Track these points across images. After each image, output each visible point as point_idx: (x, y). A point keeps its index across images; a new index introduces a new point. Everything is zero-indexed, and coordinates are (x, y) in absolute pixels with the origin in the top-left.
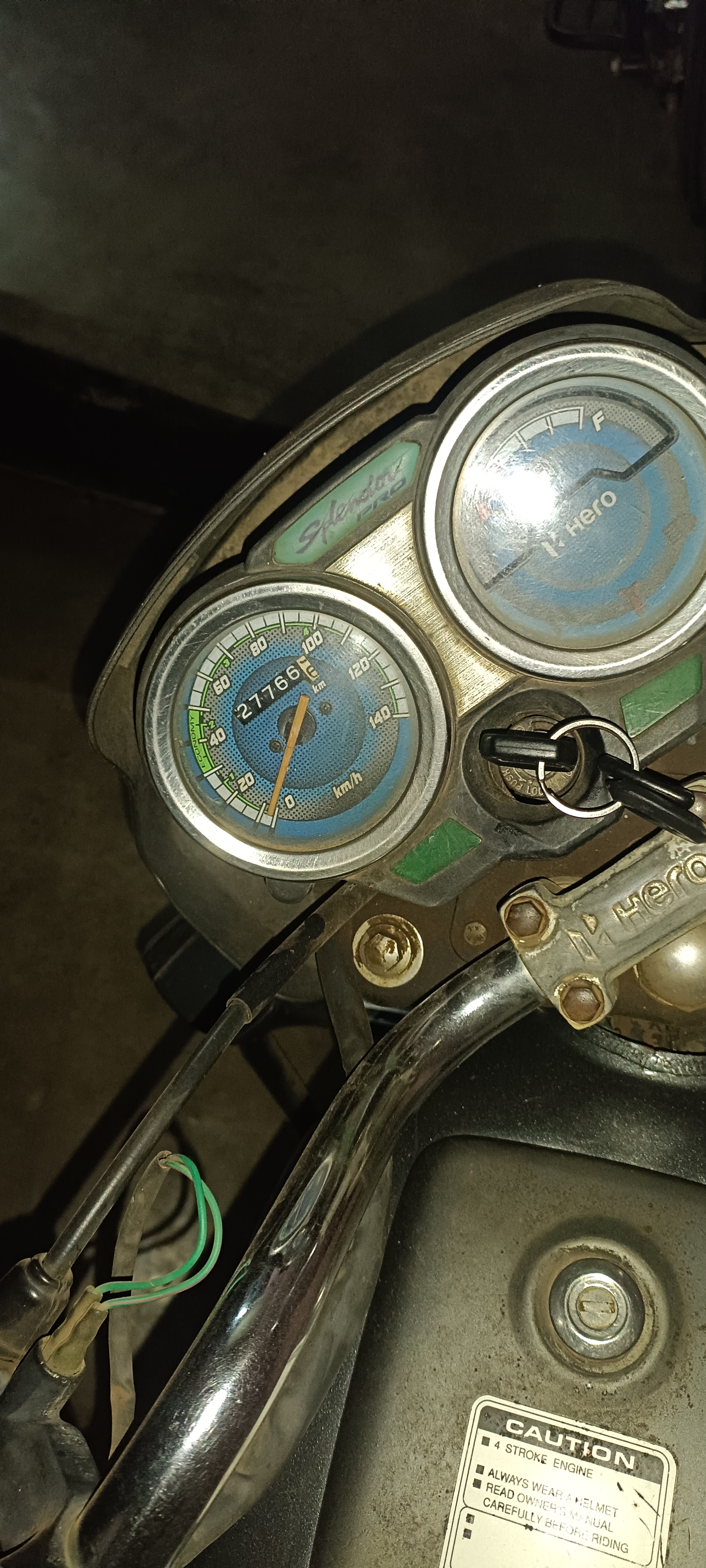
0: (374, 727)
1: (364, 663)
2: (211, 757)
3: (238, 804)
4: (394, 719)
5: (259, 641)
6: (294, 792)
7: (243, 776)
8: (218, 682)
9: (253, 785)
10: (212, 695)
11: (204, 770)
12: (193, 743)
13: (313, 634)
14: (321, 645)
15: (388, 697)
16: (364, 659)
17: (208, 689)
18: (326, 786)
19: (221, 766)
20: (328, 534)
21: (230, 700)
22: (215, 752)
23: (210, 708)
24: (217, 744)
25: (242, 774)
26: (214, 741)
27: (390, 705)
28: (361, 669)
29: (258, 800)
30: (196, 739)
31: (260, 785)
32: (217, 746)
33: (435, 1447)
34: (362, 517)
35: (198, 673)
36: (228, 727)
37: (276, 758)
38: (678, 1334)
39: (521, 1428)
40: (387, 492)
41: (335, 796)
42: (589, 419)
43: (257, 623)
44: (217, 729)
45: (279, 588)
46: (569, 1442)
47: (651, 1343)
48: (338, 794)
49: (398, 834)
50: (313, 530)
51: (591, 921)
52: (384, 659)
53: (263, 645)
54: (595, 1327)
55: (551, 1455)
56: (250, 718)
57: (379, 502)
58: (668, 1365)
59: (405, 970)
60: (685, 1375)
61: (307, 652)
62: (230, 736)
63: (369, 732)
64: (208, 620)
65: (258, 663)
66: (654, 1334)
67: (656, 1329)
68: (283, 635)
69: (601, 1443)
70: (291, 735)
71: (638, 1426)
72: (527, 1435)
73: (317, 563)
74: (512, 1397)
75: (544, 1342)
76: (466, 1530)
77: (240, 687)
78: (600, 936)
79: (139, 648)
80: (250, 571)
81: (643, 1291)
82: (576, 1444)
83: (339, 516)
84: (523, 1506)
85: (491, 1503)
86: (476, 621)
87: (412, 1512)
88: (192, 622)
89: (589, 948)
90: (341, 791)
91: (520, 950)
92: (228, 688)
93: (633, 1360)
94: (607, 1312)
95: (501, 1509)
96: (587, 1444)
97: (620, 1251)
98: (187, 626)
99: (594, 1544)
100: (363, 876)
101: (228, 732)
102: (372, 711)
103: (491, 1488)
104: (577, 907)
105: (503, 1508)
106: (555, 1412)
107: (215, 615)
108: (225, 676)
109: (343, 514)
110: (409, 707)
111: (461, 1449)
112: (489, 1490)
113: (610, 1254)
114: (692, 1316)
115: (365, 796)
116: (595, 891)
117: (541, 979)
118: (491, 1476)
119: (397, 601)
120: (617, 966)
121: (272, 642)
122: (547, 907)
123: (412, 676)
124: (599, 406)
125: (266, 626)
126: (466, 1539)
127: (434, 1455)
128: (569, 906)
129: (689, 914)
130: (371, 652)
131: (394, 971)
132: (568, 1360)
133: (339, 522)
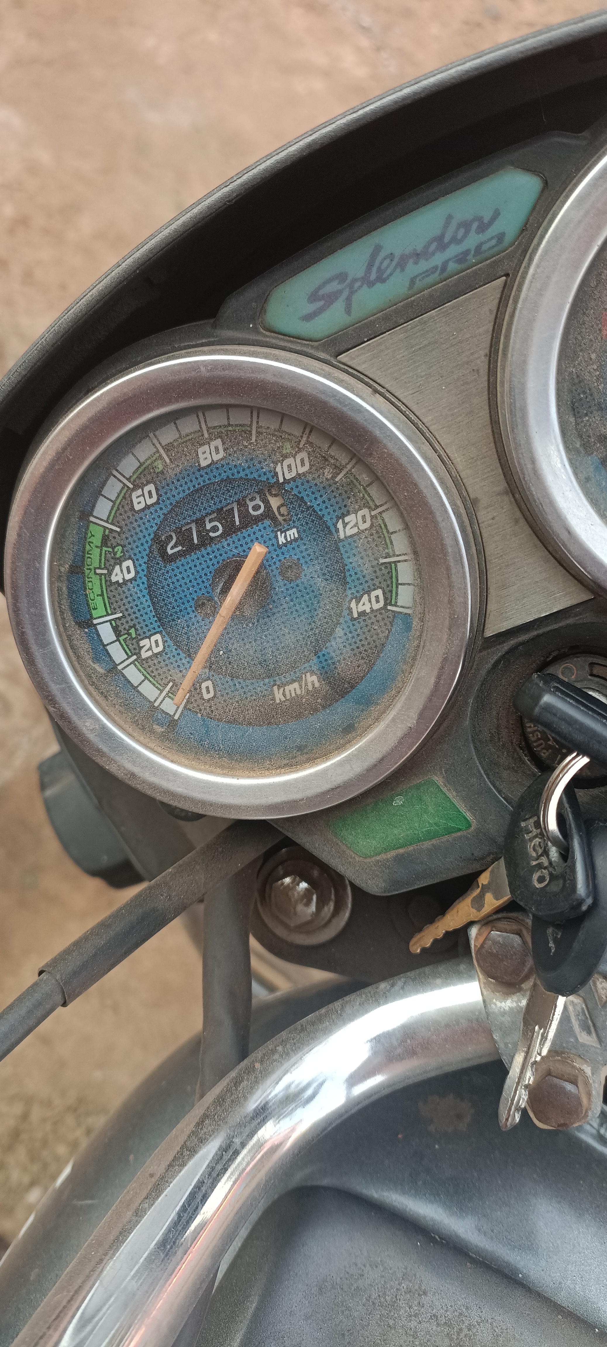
0: (355, 615)
1: (364, 517)
2: (109, 598)
3: (133, 674)
4: (387, 611)
5: (213, 444)
6: (217, 677)
7: (149, 637)
8: (139, 492)
9: (161, 653)
10: (127, 508)
11: (95, 614)
12: (87, 572)
14: (305, 474)
15: (387, 577)
16: (365, 511)
17: (124, 498)
18: (266, 681)
19: (121, 615)
20: (355, 301)
21: (153, 522)
22: (115, 593)
23: (121, 528)
24: (121, 581)
25: (148, 634)
26: (117, 576)
27: (387, 590)
28: (356, 525)
29: (163, 676)
30: (92, 567)
31: (170, 655)
32: (120, 585)
34: (416, 286)
35: (117, 474)
37: (203, 623)
40: (469, 252)
41: (274, 699)
44: (125, 560)
48: (279, 696)
53: (217, 452)
56: (177, 556)
57: (452, 265)
59: (320, 928)
61: (281, 480)
62: (142, 574)
63: (345, 622)
65: (206, 477)
70: (229, 599)
77: (171, 507)
83: (381, 273)
89: (589, 1024)
90: (284, 695)
92: (152, 505)
101: (139, 569)
102: (358, 592)
108: (152, 485)
109: (388, 273)
110: (414, 600)
115: (316, 710)
121: (231, 451)
125: (229, 425)
130: (378, 504)
131: (305, 927)
133: (378, 285)
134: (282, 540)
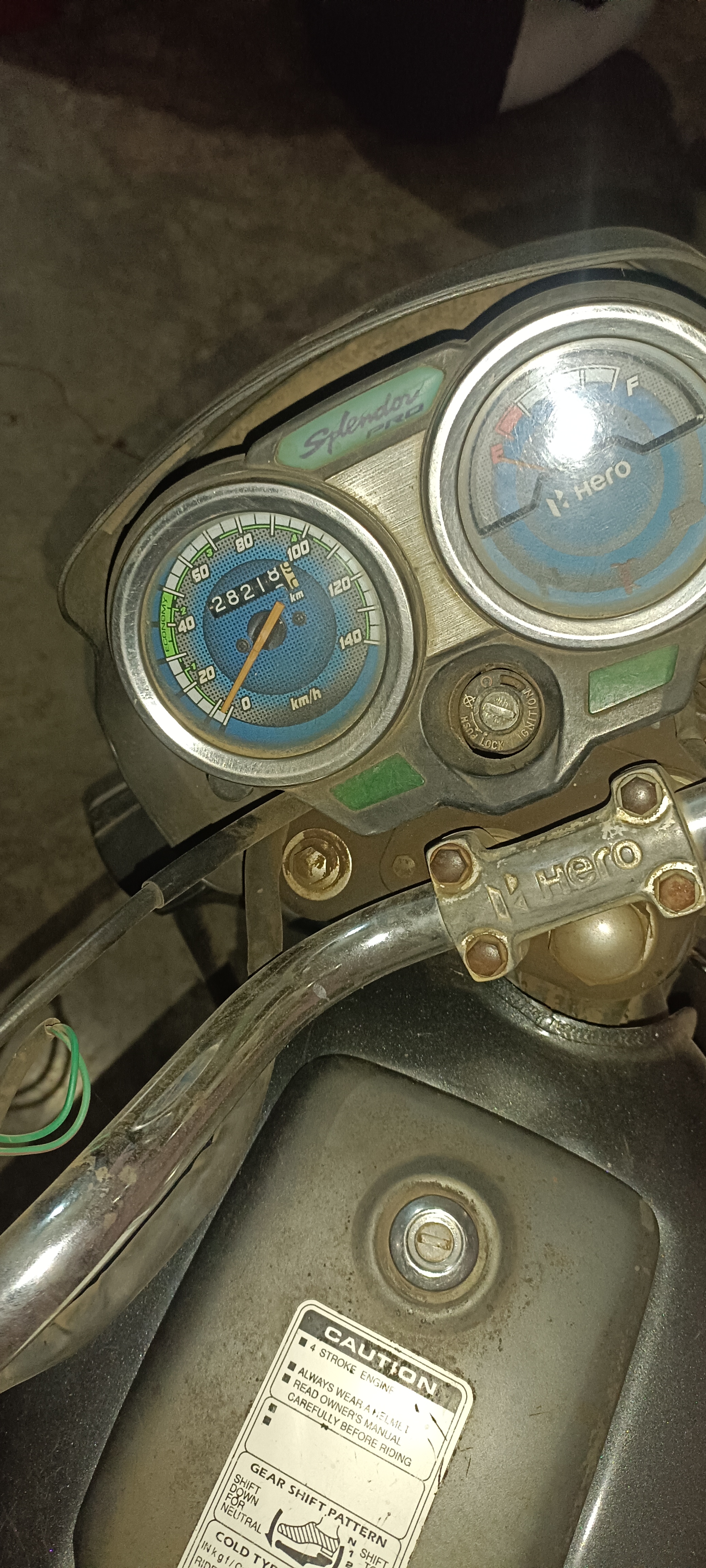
0: (343, 648)
1: (346, 582)
2: (177, 643)
3: (195, 696)
4: (364, 644)
5: (245, 537)
6: (252, 694)
7: (205, 669)
8: (197, 570)
9: (213, 679)
10: (189, 581)
11: (167, 654)
12: (161, 625)
13: (300, 542)
14: (306, 555)
15: (363, 621)
16: (347, 578)
17: (187, 574)
18: (285, 695)
19: (185, 654)
20: (334, 445)
21: (206, 591)
22: (181, 639)
23: (185, 595)
24: (185, 631)
25: (204, 666)
26: (182, 628)
27: (363, 630)
28: (341, 587)
29: (215, 695)
30: (165, 622)
31: (220, 680)
32: (185, 634)
33: (255, 1337)
34: (373, 435)
35: (180, 557)
36: (199, 617)
37: (241, 657)
38: (504, 1281)
39: (338, 1337)
40: (402, 415)
41: (291, 707)
42: (622, 383)
43: (247, 519)
44: (188, 616)
45: (273, 490)
46: (380, 1359)
47: (477, 1285)
48: (295, 706)
49: (345, 758)
50: (321, 437)
51: (512, 881)
52: (365, 583)
53: (248, 542)
54: (428, 1259)
55: (360, 1367)
56: (222, 613)
57: (392, 423)
58: (488, 1308)
59: (329, 886)
60: (502, 1320)
61: (291, 560)
62: (200, 625)
63: (337, 653)
64: (196, 507)
65: (241, 559)
66: (483, 1277)
67: (485, 1273)
68: (271, 536)
69: (410, 1366)
70: (259, 639)
71: (447, 1357)
72: (342, 1344)
73: (318, 471)
74: (337, 1307)
75: (378, 1264)
76: (266, 1417)
77: (218, 580)
78: (518, 898)
79: (126, 517)
80: (248, 466)
81: (481, 1235)
82: (386, 1362)
83: (349, 428)
84: (325, 1407)
85: (295, 1398)
86: (463, 564)
87: (221, 1392)
88: (181, 506)
89: (504, 907)
90: (298, 704)
91: (438, 895)
92: (206, 579)
93: (457, 1297)
94: (443, 1248)
95: (303, 1405)
96: (395, 1364)
97: (469, 1194)
98: (175, 509)
99: (381, 1453)
100: (305, 791)
101: (197, 622)
102: (344, 631)
103: (298, 1385)
104: (502, 864)
105: (305, 1405)
106: (374, 1329)
107: (204, 503)
108: (205, 565)
109: (353, 428)
110: (381, 637)
111: (278, 1343)
112: (296, 1386)
113: (460, 1195)
114: (522, 1268)
115: (320, 713)
116: (523, 854)
117: (452, 926)
118: (301, 1374)
119: (390, 527)
120: (528, 929)
121: (258, 541)
122: (474, 859)
123: (389, 607)
124: (635, 371)
125: (256, 524)
126: (265, 1425)
127: (252, 1344)
128: (495, 863)
129: (607, 895)
130: (355, 572)
131: (319, 885)
132: (396, 1283)
133: (348, 435)
134: (293, 599)
